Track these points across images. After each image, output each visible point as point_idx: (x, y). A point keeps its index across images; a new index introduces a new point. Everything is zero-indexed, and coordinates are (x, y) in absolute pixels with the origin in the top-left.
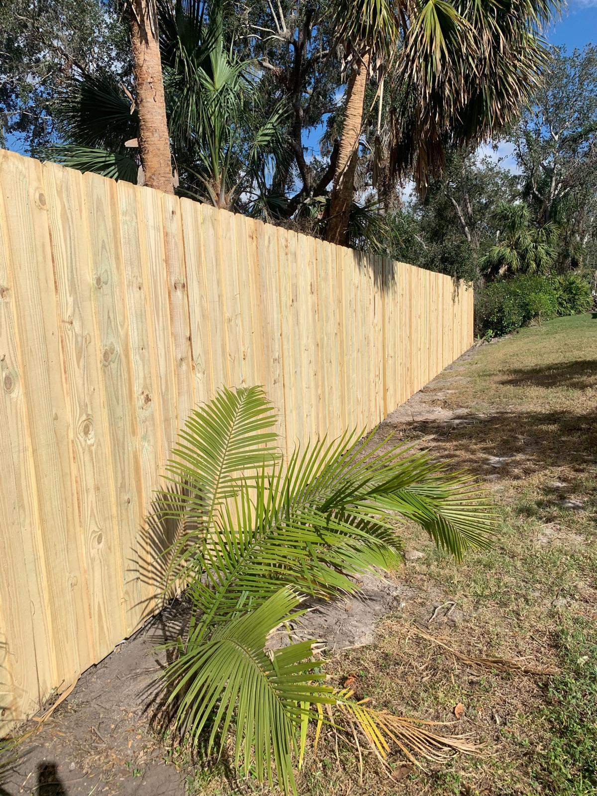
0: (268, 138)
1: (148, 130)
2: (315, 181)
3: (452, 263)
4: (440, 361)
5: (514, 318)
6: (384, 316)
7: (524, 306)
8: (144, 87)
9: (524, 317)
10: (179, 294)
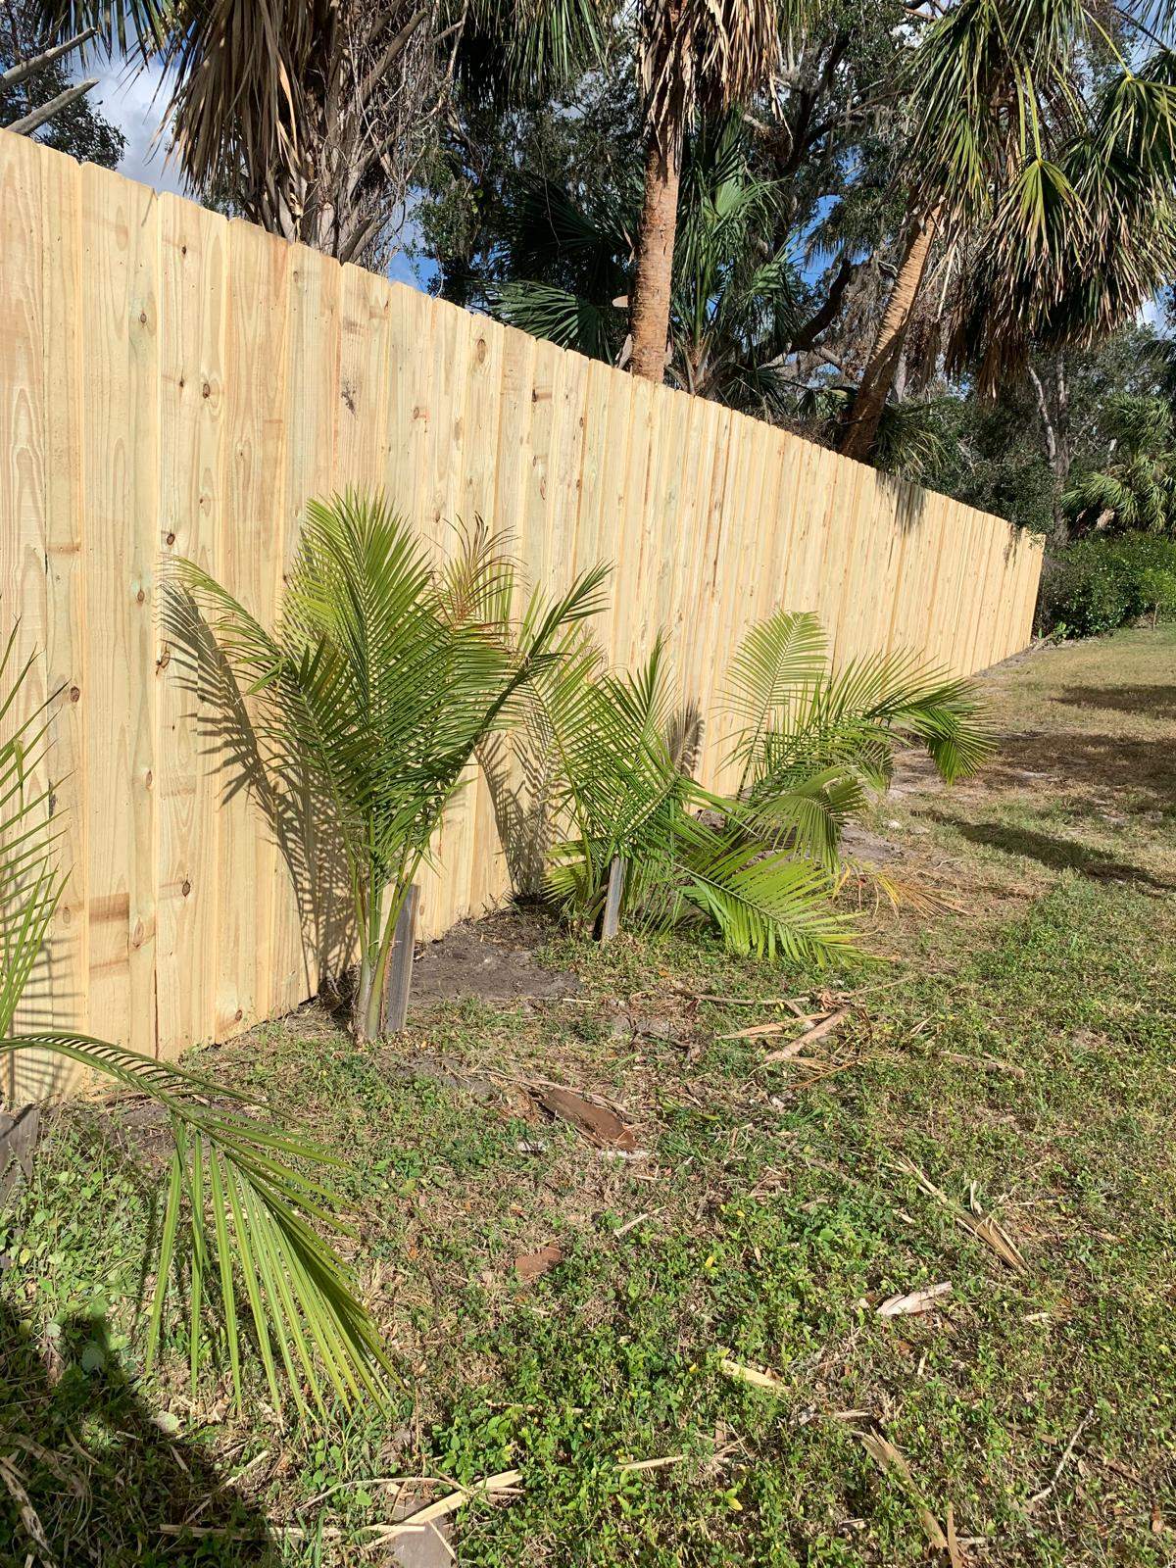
1: (648, 288)
3: (1011, 499)
4: (969, 659)
5: (1108, 609)
6: (900, 570)
7: (1132, 591)
8: (653, 235)
9: (1128, 609)
10: (716, 514)
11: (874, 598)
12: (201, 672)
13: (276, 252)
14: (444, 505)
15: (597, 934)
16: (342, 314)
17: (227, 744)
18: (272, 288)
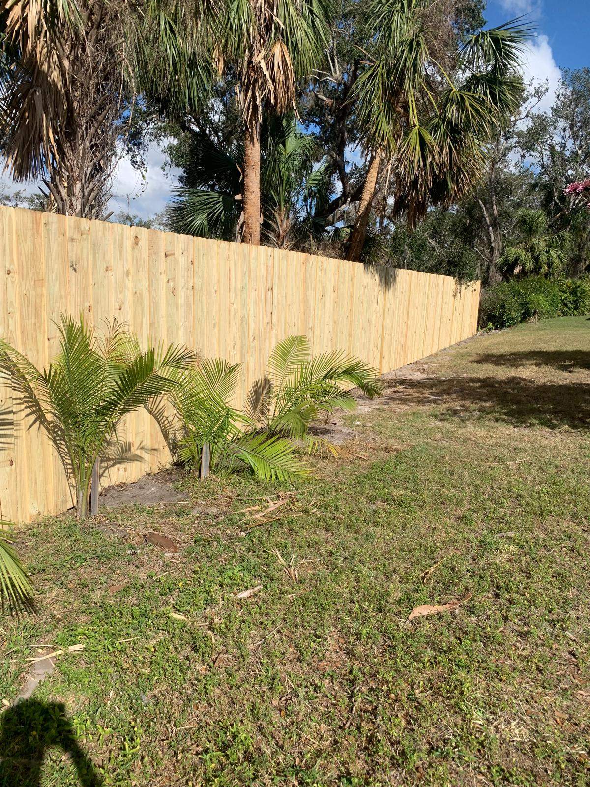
0: (316, 182)
1: (249, 191)
2: (353, 188)
3: (455, 266)
4: (436, 344)
5: (514, 314)
6: (384, 306)
7: (525, 305)
9: (523, 314)
10: (269, 293)
11: (370, 321)
12: (13, 380)
13: (36, 217)
14: (123, 303)
15: (199, 476)
16: (68, 235)
17: (26, 408)
18: (35, 231)
